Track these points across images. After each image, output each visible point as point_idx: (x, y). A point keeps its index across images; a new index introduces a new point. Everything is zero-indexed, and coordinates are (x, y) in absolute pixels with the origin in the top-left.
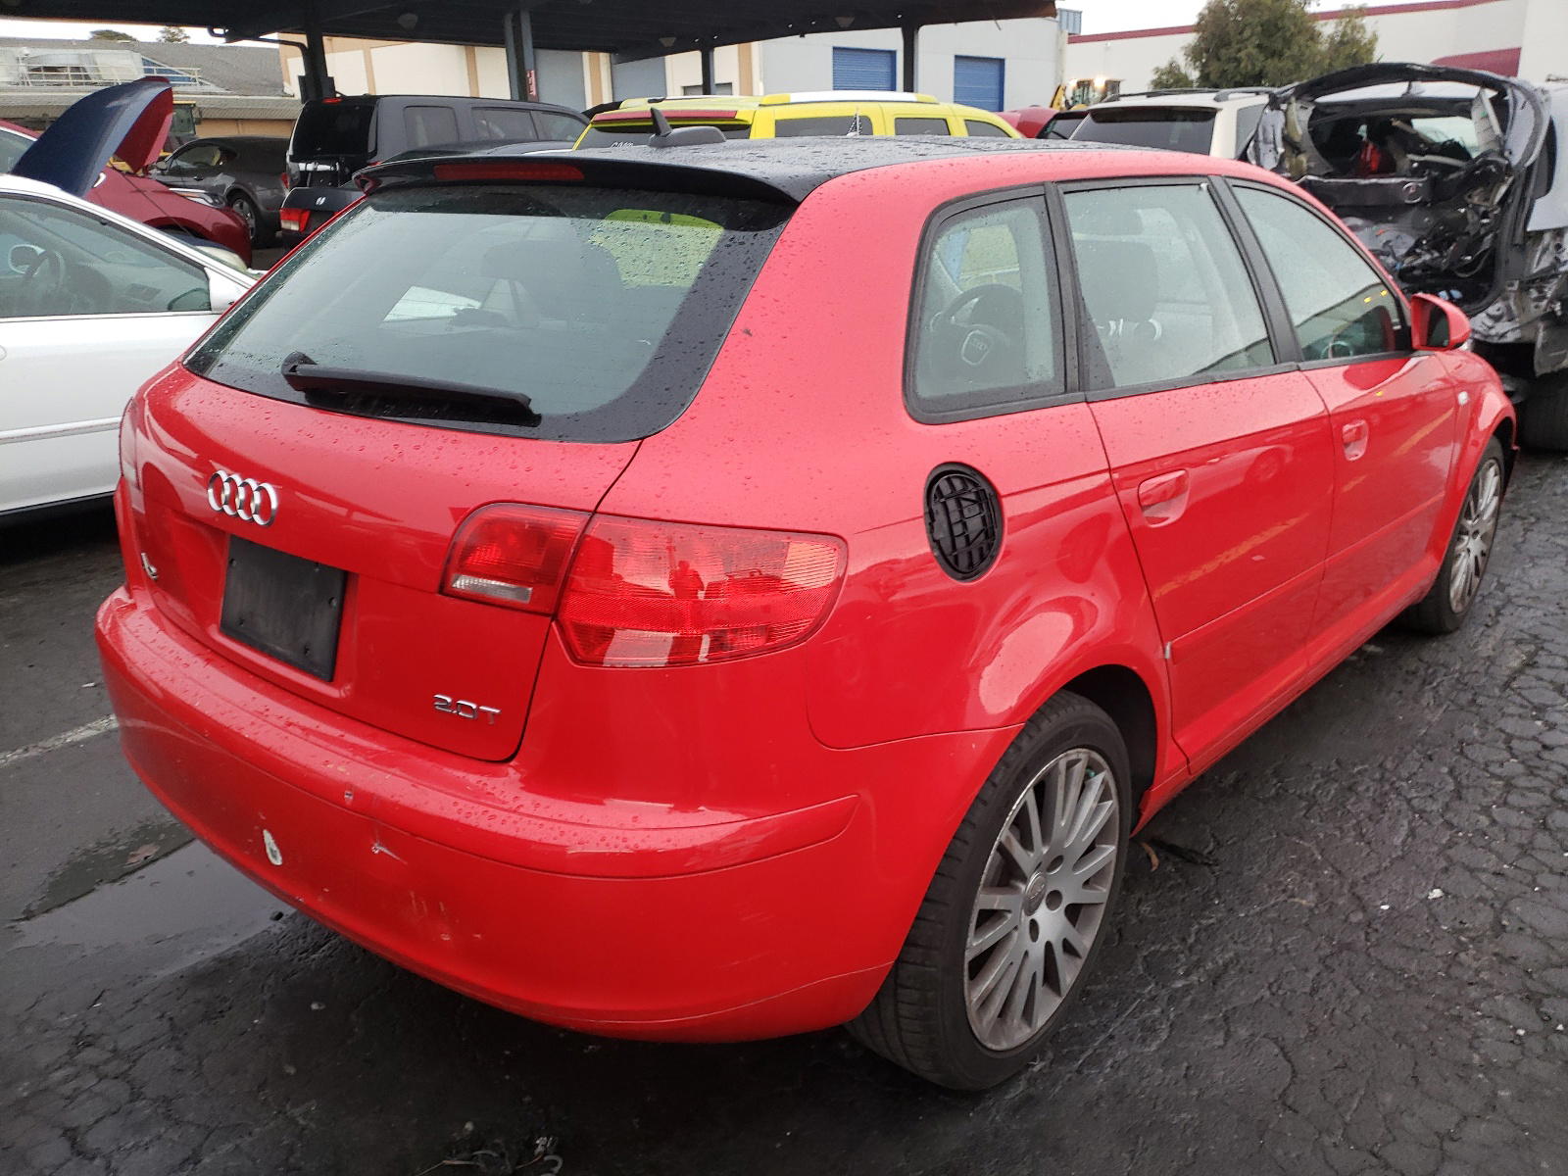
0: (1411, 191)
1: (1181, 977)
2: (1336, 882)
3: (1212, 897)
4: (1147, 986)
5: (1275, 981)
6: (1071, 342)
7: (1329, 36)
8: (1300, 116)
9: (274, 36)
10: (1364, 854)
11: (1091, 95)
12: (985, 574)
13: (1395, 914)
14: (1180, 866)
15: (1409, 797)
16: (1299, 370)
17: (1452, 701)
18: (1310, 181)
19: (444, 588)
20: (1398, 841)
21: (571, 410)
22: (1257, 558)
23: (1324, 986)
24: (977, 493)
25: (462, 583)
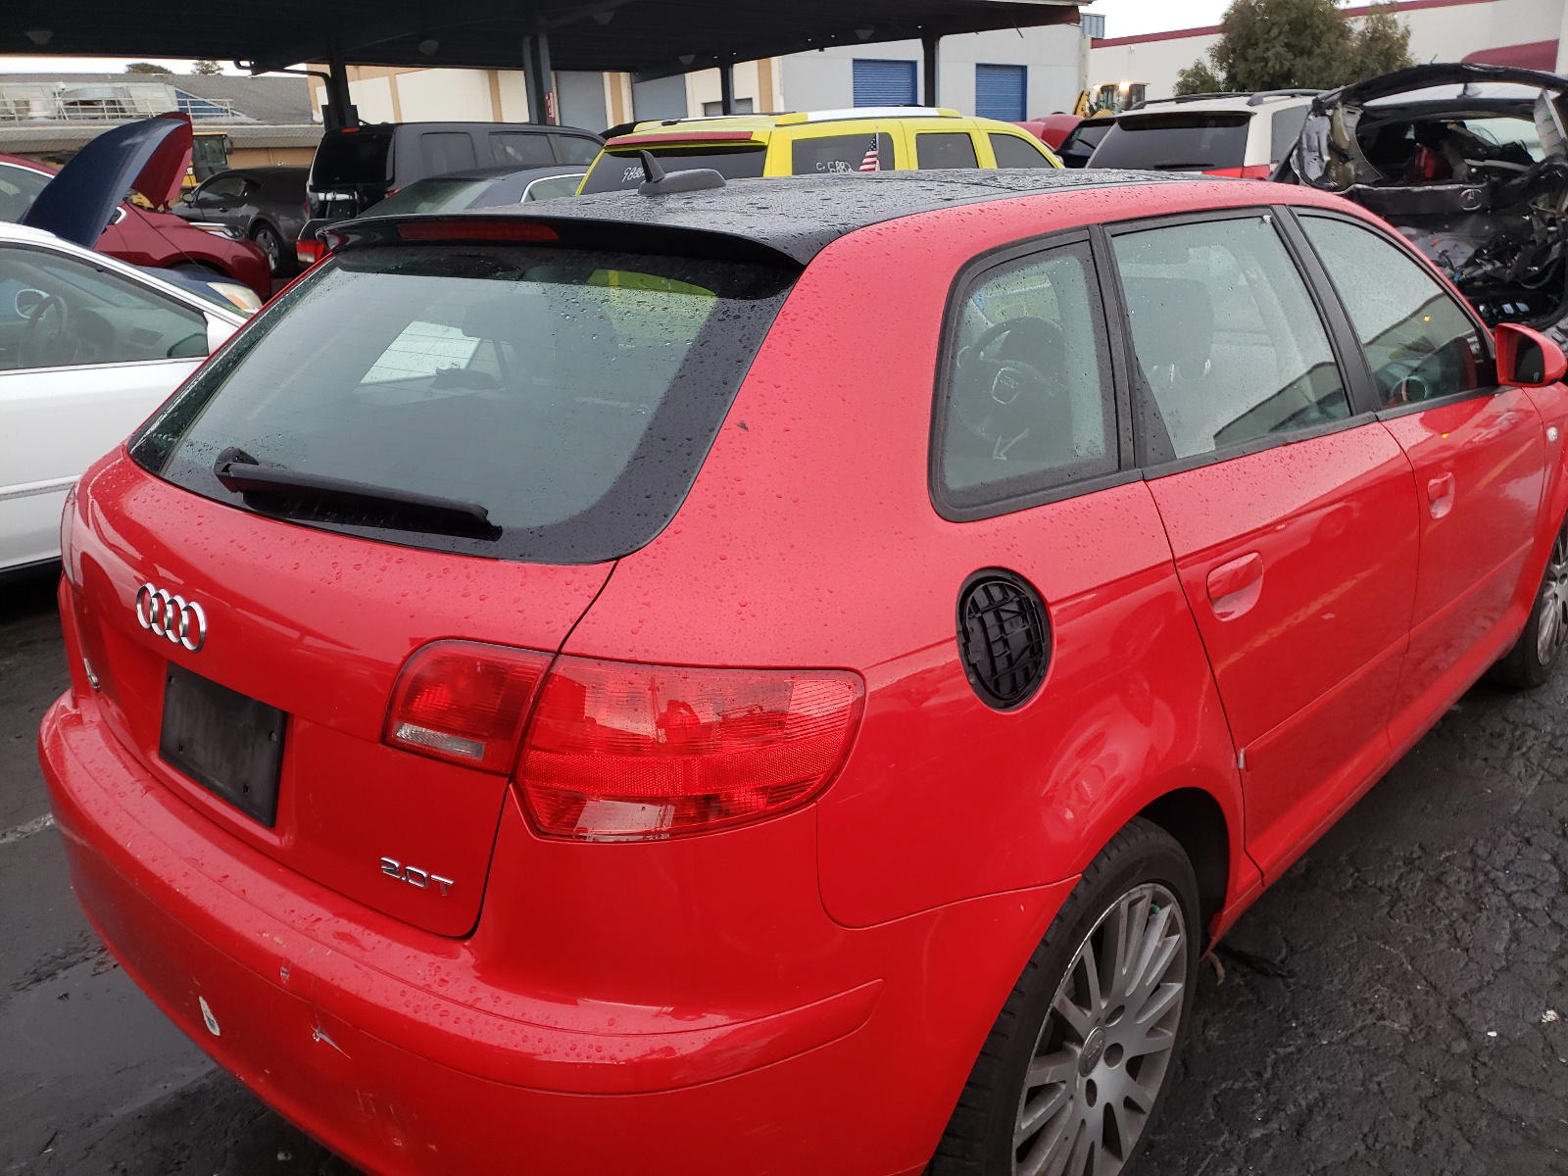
0: (1470, 197)
1: (1258, 1124)
2: (1432, 1000)
3: (1288, 1018)
4: (1219, 1137)
5: (1370, 1132)
6: (1124, 410)
7: (1359, 33)
8: (1348, 122)
9: (302, 67)
10: (1462, 965)
11: (1115, 100)
12: (1031, 699)
13: (1505, 1043)
14: (1249, 978)
15: (1508, 891)
16: (1378, 421)
17: (1547, 771)
18: (1359, 190)
19: (386, 737)
20: (1500, 948)
21: (534, 524)
22: (1327, 617)
23: (1429, 1140)
24: (1019, 603)
25: (405, 732)
